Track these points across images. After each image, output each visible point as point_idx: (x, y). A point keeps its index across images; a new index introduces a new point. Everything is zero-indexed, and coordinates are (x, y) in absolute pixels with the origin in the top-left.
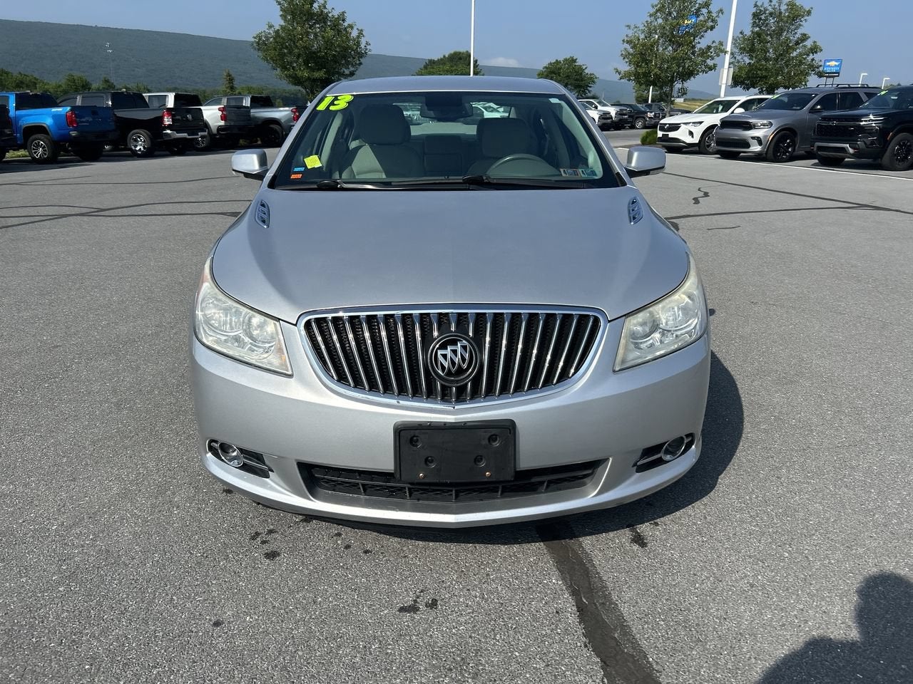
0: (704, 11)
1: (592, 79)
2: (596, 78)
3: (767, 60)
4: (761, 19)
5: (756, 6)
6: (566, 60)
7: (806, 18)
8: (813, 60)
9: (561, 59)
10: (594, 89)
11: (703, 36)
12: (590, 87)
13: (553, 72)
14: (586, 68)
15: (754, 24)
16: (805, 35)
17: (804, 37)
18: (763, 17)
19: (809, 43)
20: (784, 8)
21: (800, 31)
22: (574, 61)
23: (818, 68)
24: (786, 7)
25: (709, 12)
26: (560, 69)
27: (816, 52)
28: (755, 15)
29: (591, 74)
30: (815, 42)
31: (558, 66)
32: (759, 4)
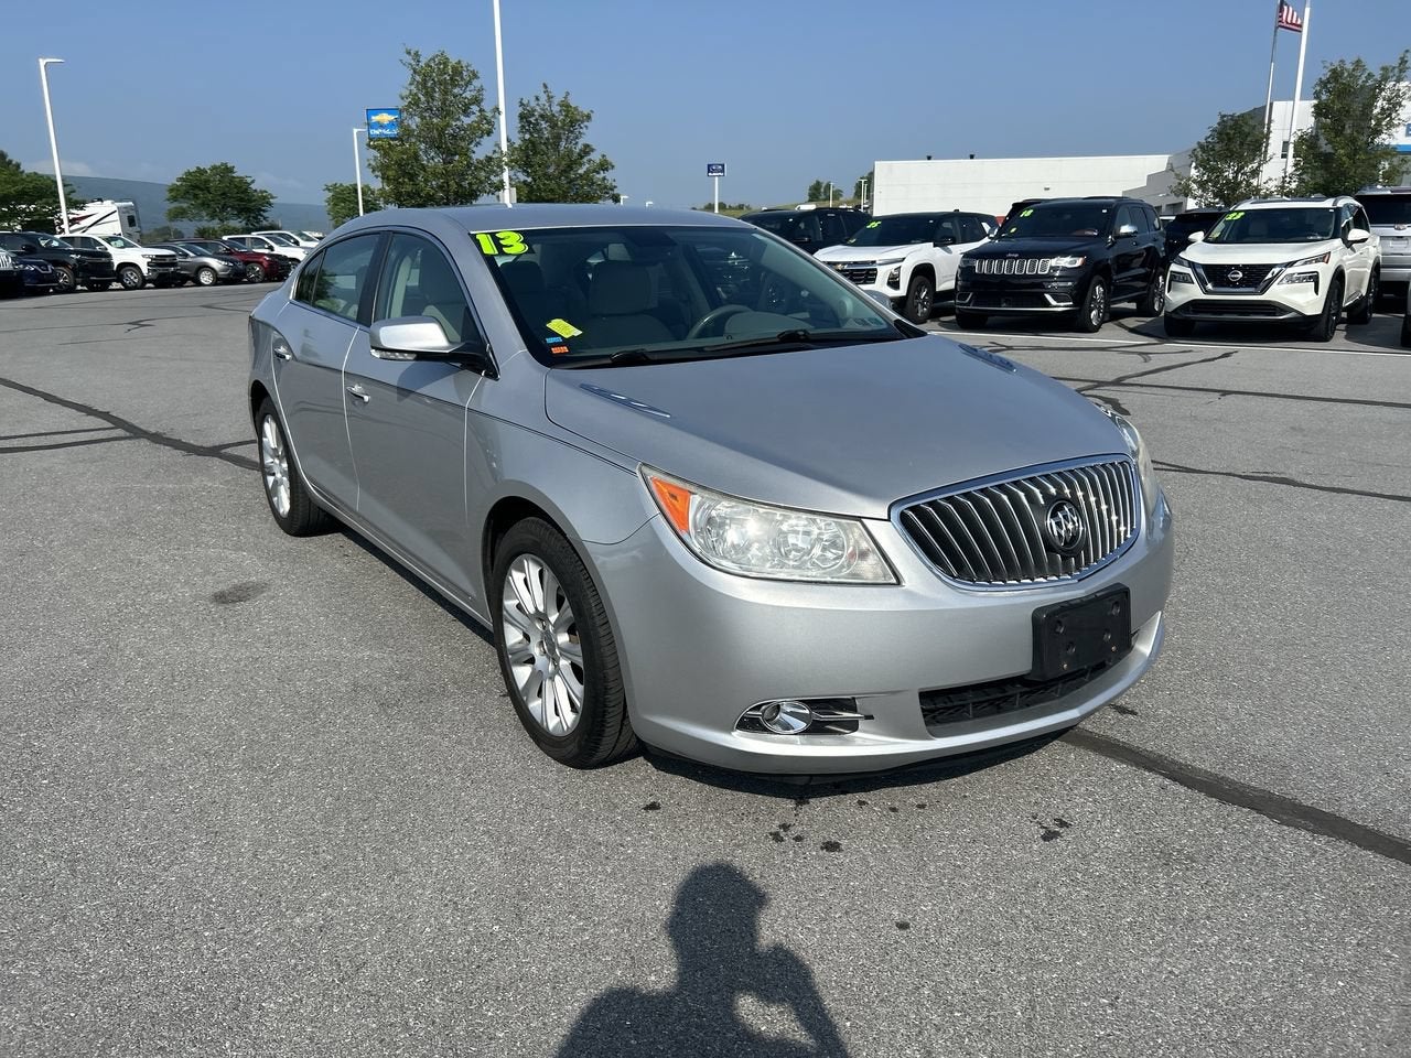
0: (474, 108)
1: (265, 200)
2: (272, 198)
3: (548, 177)
4: (531, 122)
5: (522, 104)
6: (214, 168)
7: (586, 123)
8: (604, 179)
9: (206, 165)
10: (271, 215)
11: (479, 143)
12: (264, 211)
13: (195, 187)
14: (253, 182)
15: (522, 129)
16: (588, 146)
17: (587, 150)
18: (532, 120)
19: (596, 157)
20: (556, 109)
21: (581, 142)
22: (231, 170)
23: (612, 190)
24: (558, 108)
25: (481, 110)
26: (207, 181)
27: (607, 169)
28: (522, 117)
29: (262, 192)
30: (604, 156)
31: (203, 177)
32: (525, 102)
